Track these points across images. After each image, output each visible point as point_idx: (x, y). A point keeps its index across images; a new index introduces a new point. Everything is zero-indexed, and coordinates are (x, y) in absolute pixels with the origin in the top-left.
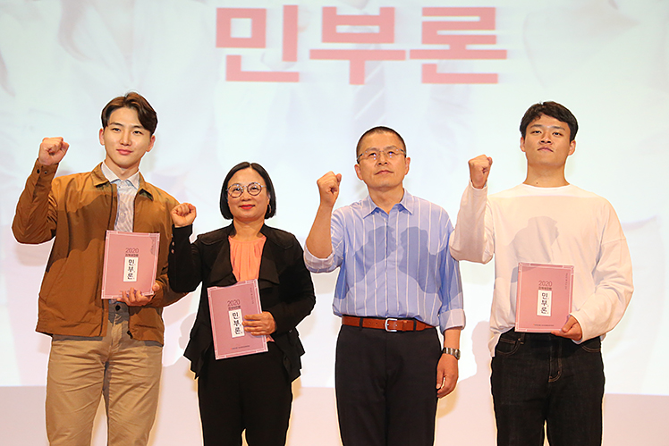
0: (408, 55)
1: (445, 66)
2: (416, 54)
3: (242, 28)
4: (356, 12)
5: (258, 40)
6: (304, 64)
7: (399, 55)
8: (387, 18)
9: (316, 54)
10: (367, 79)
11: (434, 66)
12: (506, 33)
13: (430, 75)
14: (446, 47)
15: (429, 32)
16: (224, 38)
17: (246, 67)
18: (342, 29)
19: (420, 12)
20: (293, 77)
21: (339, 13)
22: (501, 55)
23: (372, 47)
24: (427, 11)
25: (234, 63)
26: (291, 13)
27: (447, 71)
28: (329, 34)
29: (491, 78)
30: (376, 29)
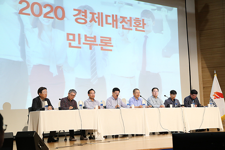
0: (98, 45)
1: (105, 47)
2: (100, 45)
3: (71, 37)
4: (90, 36)
5: (74, 40)
6: (82, 45)
7: (97, 45)
8: (95, 37)
9: (84, 43)
10: (92, 49)
11: (103, 47)
12: (113, 42)
13: (102, 49)
14: (104, 44)
15: (102, 41)
16: (68, 39)
17: (72, 45)
18: (88, 39)
19: (100, 37)
20: (80, 48)
21: (87, 36)
22: (112, 46)
23: (93, 43)
24: (101, 37)
25: (70, 44)
26: (79, 35)
27: (105, 48)
28: (86, 40)
29: (111, 50)
30: (93, 40)
